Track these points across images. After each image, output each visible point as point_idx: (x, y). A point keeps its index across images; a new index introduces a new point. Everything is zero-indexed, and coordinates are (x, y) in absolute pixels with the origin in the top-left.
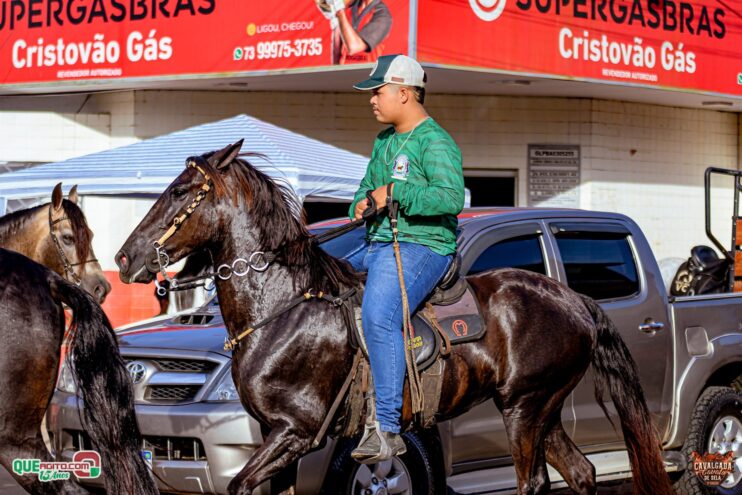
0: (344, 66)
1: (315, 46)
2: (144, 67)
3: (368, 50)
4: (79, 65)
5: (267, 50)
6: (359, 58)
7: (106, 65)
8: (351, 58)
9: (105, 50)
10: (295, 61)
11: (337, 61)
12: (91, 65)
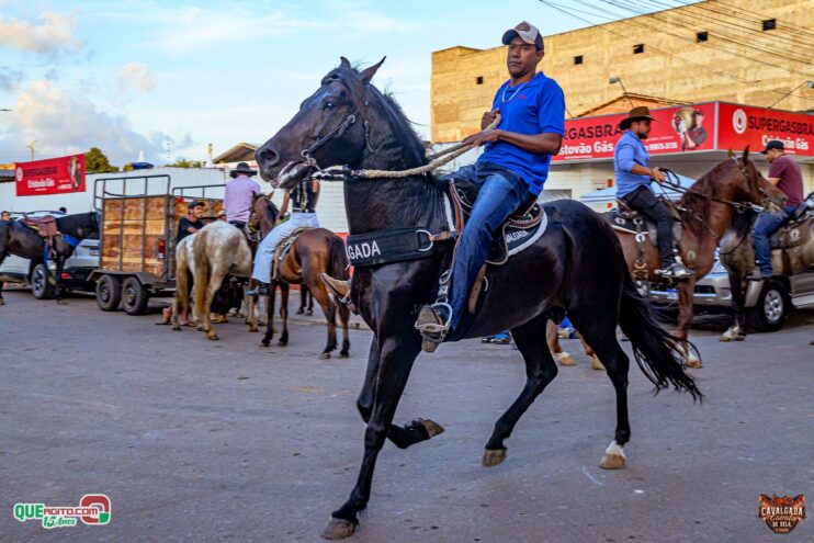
0: (686, 152)
1: (674, 145)
2: (601, 154)
3: (697, 145)
4: (574, 154)
5: (653, 147)
6: (693, 149)
7: (585, 154)
8: (690, 149)
9: (585, 149)
10: (665, 151)
11: (684, 149)
12: (579, 154)
